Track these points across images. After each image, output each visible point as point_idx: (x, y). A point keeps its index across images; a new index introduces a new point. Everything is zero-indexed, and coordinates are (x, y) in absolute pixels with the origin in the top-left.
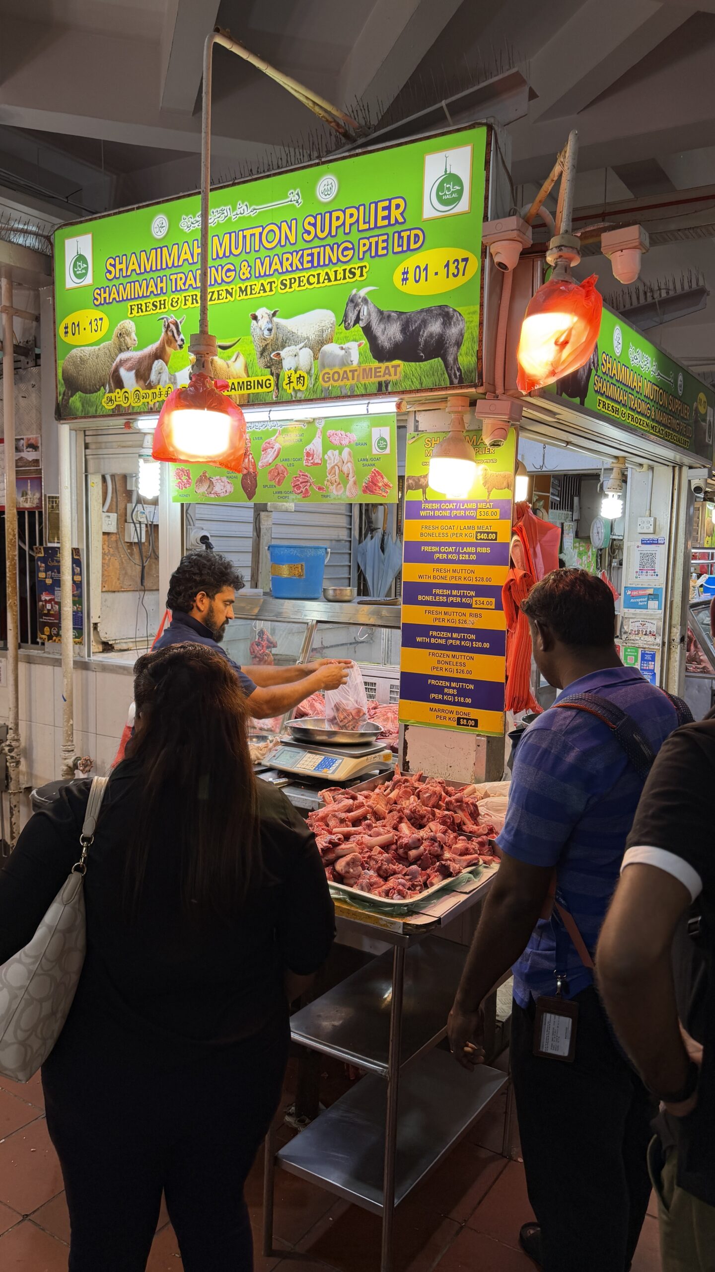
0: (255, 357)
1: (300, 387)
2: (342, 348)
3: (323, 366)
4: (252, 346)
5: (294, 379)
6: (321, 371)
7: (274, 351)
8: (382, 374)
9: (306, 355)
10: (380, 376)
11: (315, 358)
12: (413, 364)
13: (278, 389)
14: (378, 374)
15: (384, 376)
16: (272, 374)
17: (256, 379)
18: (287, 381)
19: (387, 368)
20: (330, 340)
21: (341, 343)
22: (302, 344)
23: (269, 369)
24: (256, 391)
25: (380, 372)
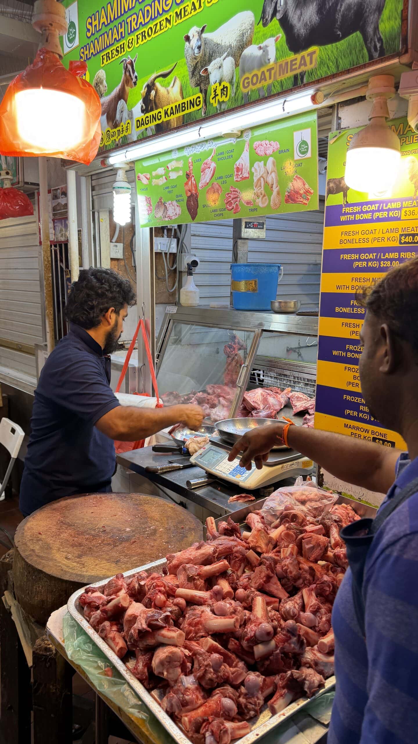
0: (188, 78)
1: (224, 98)
2: (260, 48)
3: (243, 72)
4: (186, 68)
5: (219, 92)
6: (241, 77)
7: (202, 67)
8: (297, 66)
9: (228, 63)
10: (296, 69)
11: (237, 65)
12: (329, 46)
13: (206, 105)
14: (294, 67)
15: (299, 68)
16: (201, 91)
17: (188, 99)
18: (213, 95)
19: (303, 57)
20: (249, 43)
21: (260, 43)
22: (226, 54)
23: (199, 87)
24: (189, 111)
25: (296, 64)
